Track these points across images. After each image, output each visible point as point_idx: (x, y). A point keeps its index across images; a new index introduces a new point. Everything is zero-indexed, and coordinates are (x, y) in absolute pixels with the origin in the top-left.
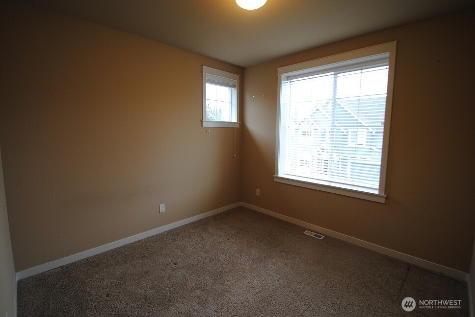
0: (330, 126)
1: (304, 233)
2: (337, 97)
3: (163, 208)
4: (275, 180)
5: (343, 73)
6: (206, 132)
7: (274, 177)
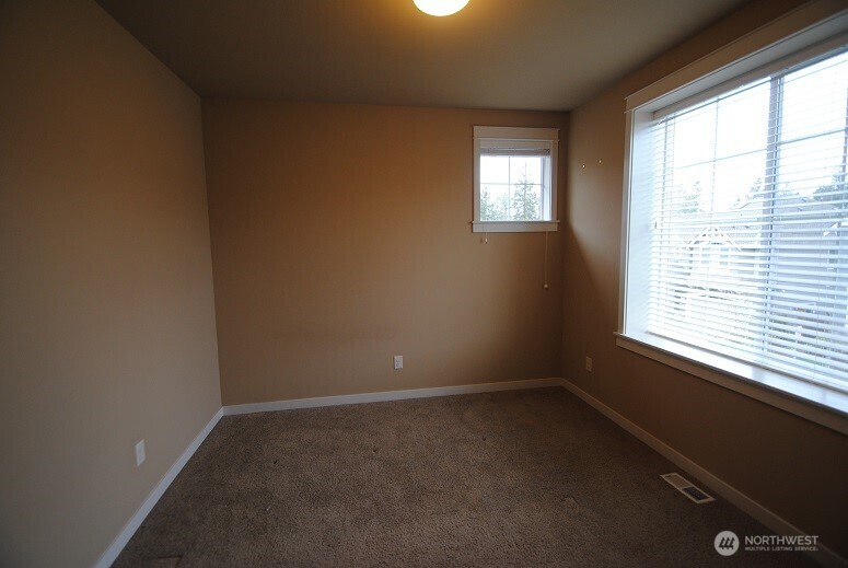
0: (758, 220)
1: (663, 476)
2: (783, 138)
3: (399, 361)
4: (619, 343)
5: (795, 70)
6: (481, 241)
7: (616, 337)
